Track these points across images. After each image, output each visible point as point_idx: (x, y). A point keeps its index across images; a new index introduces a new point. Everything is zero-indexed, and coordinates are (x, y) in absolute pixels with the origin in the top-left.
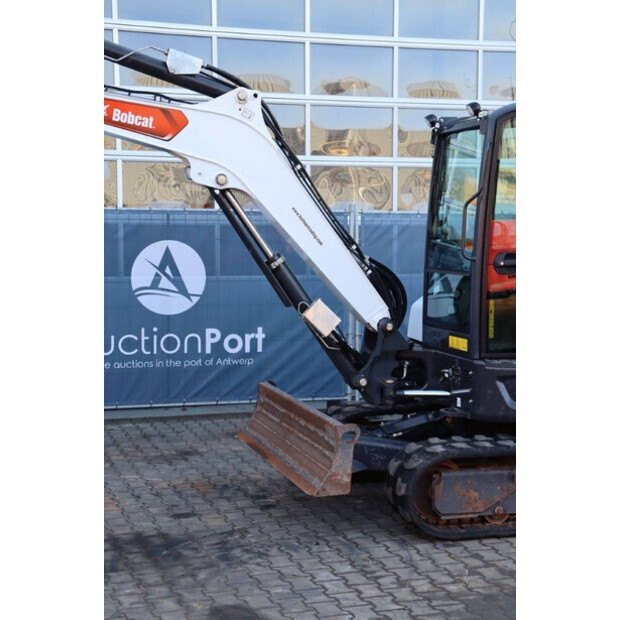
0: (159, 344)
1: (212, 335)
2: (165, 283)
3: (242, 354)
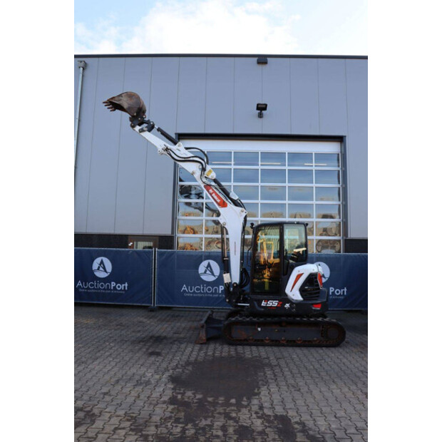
0: (206, 290)
1: (221, 287)
2: (208, 272)
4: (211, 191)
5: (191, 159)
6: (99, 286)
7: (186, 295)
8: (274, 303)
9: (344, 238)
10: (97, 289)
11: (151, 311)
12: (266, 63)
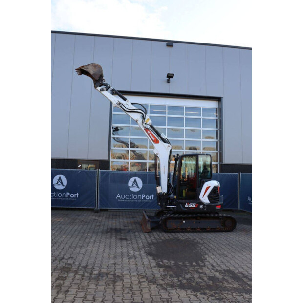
0: (133, 197)
1: (143, 196)
2: (134, 185)
3: (149, 200)
4: (149, 132)
5: (136, 111)
6: (58, 195)
7: (119, 201)
8: (193, 205)
9: (221, 163)
10: (56, 198)
11: (96, 212)
12: (172, 46)
